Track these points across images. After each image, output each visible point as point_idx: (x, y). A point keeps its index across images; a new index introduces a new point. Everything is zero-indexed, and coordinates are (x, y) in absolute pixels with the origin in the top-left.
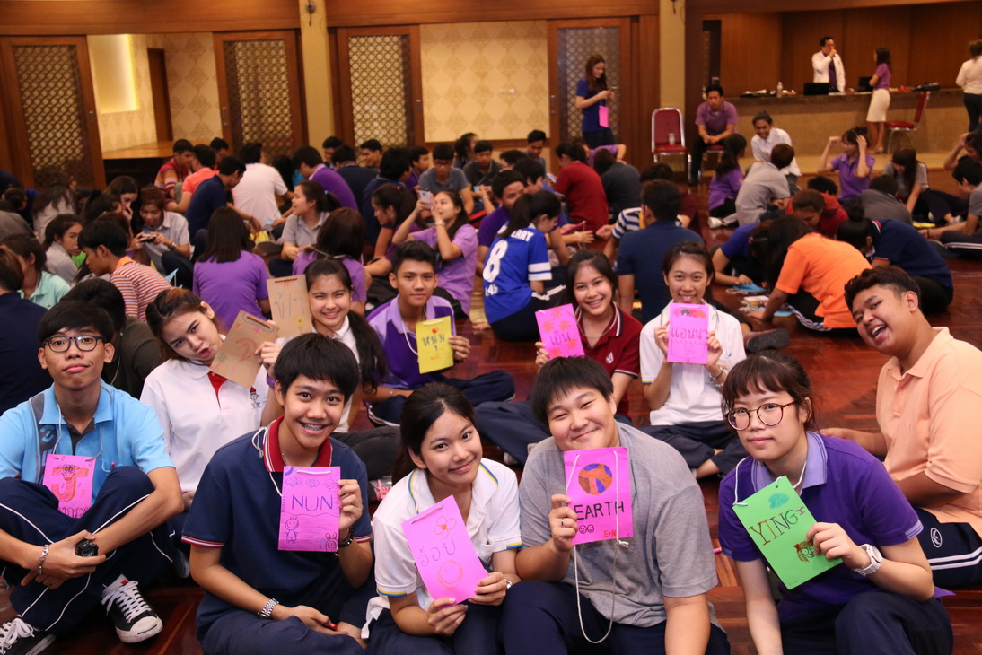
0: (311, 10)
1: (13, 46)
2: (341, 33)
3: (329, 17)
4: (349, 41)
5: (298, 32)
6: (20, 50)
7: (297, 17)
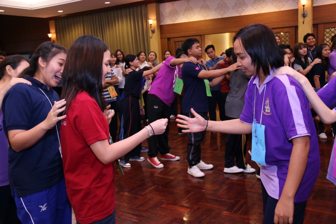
0: (304, 16)
1: (175, 42)
2: (321, 27)
3: (314, 19)
4: (324, 31)
5: (296, 27)
6: (177, 43)
7: (297, 20)
